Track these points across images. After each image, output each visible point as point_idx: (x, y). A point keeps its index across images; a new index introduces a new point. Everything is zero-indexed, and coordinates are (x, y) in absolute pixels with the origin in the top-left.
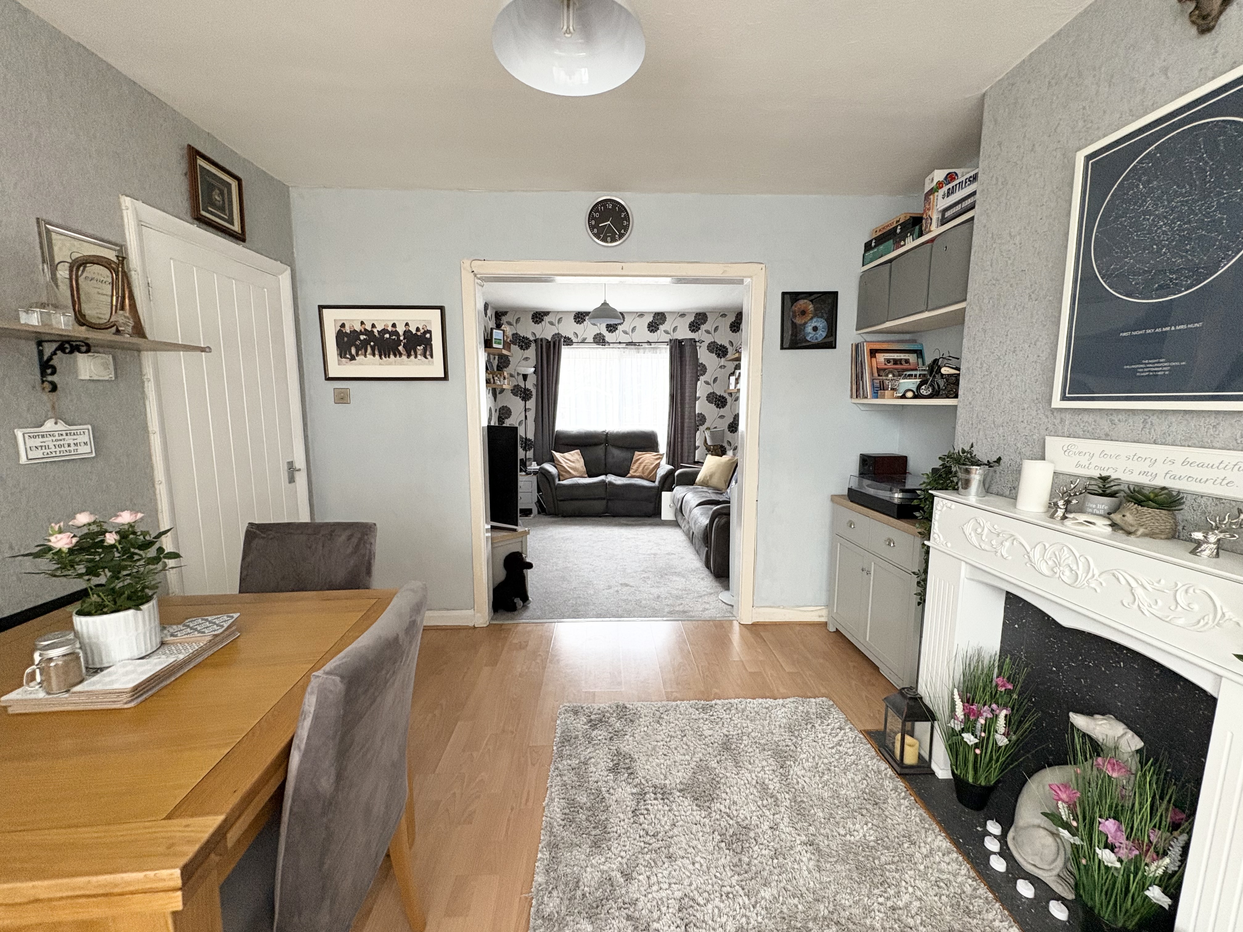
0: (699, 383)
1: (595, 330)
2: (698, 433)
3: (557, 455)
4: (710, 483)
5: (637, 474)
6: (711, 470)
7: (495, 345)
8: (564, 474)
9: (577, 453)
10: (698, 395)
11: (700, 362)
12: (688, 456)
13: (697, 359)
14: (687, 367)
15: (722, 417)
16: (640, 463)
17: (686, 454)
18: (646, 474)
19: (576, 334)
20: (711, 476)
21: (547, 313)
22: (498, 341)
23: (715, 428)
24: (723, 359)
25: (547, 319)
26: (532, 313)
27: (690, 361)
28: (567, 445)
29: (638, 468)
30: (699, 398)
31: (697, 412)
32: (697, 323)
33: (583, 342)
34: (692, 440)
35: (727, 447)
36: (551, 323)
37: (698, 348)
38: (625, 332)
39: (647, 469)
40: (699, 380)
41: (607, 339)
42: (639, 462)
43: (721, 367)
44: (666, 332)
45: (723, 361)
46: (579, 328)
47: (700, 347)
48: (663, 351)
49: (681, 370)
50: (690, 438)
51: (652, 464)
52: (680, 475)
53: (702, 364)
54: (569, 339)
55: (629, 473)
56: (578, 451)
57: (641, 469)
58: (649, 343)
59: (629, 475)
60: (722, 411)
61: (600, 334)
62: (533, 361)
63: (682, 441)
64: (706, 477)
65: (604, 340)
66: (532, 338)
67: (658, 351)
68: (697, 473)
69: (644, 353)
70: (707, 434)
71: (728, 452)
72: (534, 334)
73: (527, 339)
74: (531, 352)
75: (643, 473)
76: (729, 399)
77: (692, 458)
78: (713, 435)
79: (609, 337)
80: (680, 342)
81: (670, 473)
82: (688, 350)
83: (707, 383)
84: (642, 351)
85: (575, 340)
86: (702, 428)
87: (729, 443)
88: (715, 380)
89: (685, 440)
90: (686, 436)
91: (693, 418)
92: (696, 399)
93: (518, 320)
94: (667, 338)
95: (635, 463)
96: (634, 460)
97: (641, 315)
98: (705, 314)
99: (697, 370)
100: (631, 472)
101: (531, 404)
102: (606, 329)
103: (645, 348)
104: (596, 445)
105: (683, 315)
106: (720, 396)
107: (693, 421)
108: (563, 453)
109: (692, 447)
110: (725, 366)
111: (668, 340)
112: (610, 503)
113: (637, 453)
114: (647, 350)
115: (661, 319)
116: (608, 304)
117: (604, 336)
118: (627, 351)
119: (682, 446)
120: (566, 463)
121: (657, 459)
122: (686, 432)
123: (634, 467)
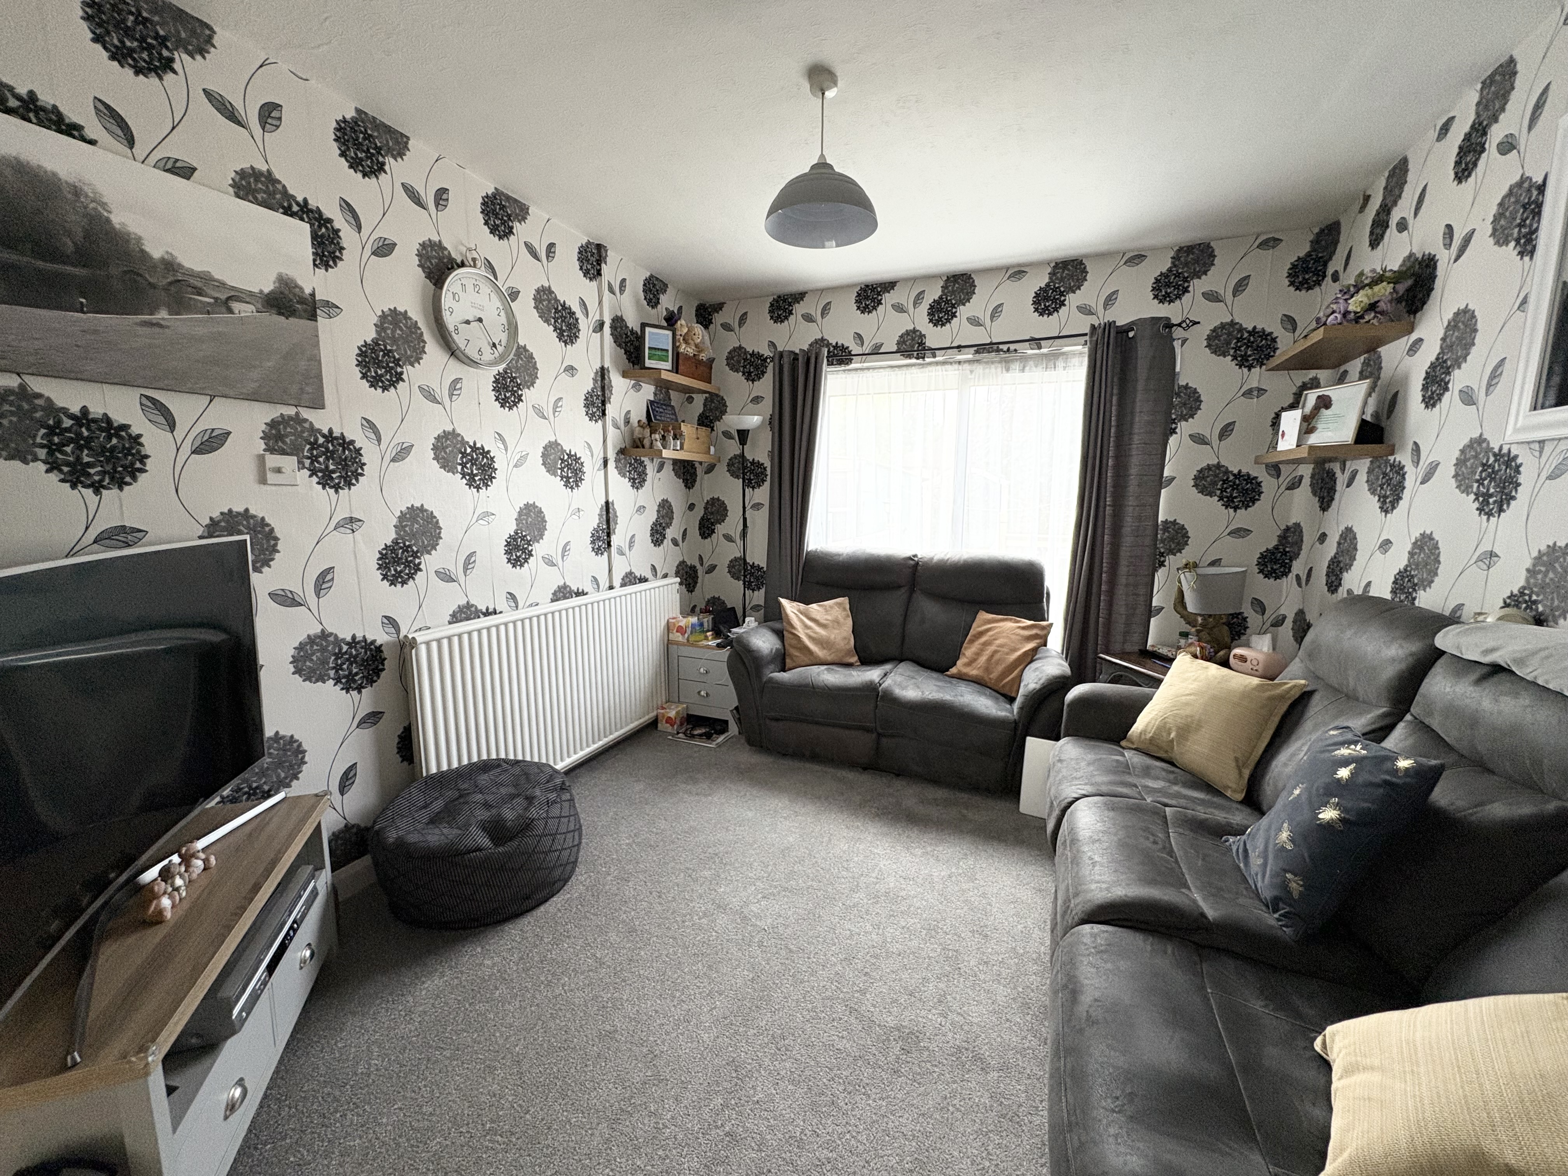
0: (1173, 440)
1: (901, 324)
2: (1160, 576)
3: (789, 607)
4: (1177, 753)
5: (973, 672)
6: (1188, 711)
7: (648, 363)
8: (796, 653)
9: (839, 604)
10: (1167, 473)
11: (1182, 382)
12: (1126, 633)
13: (1173, 375)
14: (1139, 397)
15: (1240, 533)
16: (986, 644)
17: (1119, 627)
18: (994, 676)
19: (859, 337)
20: (1186, 730)
21: (799, 297)
22: (658, 353)
23: (1214, 563)
24: (1256, 371)
25: (799, 309)
26: (771, 299)
27: (1148, 379)
28: (825, 585)
29: (978, 654)
30: (1172, 479)
31: (1161, 518)
32: (1178, 275)
33: (876, 351)
34: (1142, 591)
35: (1253, 618)
36: (808, 318)
37: (1177, 344)
38: (975, 322)
39: (998, 662)
40: (1173, 431)
41: (929, 343)
42: (983, 639)
43: (1248, 393)
44: (1085, 310)
45: (1256, 377)
46: (866, 323)
47: (1184, 341)
48: (1075, 361)
49: (1120, 405)
50: (1136, 586)
51: (1015, 650)
52: (1082, 702)
53: (1186, 387)
54: (844, 349)
55: (955, 664)
56: (844, 600)
57: (983, 659)
58: (1036, 342)
59: (953, 670)
60: (1242, 518)
61: (914, 331)
62: (768, 405)
63: (1111, 593)
64: (1163, 727)
65: (921, 344)
66: (767, 352)
67: (1060, 363)
68: (1138, 706)
69: (1023, 370)
70: (1187, 581)
71: (1255, 639)
72: (772, 344)
73: (759, 356)
74: (765, 386)
75: (987, 670)
76: (1268, 484)
77: (1136, 637)
78: (1204, 585)
79: (934, 336)
80: (1123, 331)
81: (1059, 686)
82: (1144, 352)
83: (1199, 439)
84: (1016, 366)
85: (855, 349)
86: (1173, 561)
87: (1259, 606)
88: (1226, 431)
89: (1120, 591)
90: (1122, 580)
91: (1149, 531)
92: (1160, 482)
93: (743, 319)
94: (1083, 324)
95: (972, 641)
96: (972, 632)
97: (1017, 272)
98: (1208, 246)
99: (1171, 405)
100: (959, 663)
101: (762, 494)
102: (926, 319)
103: (1025, 359)
104: (890, 588)
105: (1136, 258)
106: (1239, 475)
107: (1148, 541)
108: (807, 603)
109: (1141, 609)
110: (1261, 391)
111: (1087, 330)
112: (884, 740)
113: (983, 616)
114: (1031, 363)
115: (1071, 276)
116: (830, 167)
117: (922, 336)
118: (979, 369)
119: (1110, 604)
120: (807, 627)
121: (1029, 638)
122: (1123, 569)
123: (969, 651)
